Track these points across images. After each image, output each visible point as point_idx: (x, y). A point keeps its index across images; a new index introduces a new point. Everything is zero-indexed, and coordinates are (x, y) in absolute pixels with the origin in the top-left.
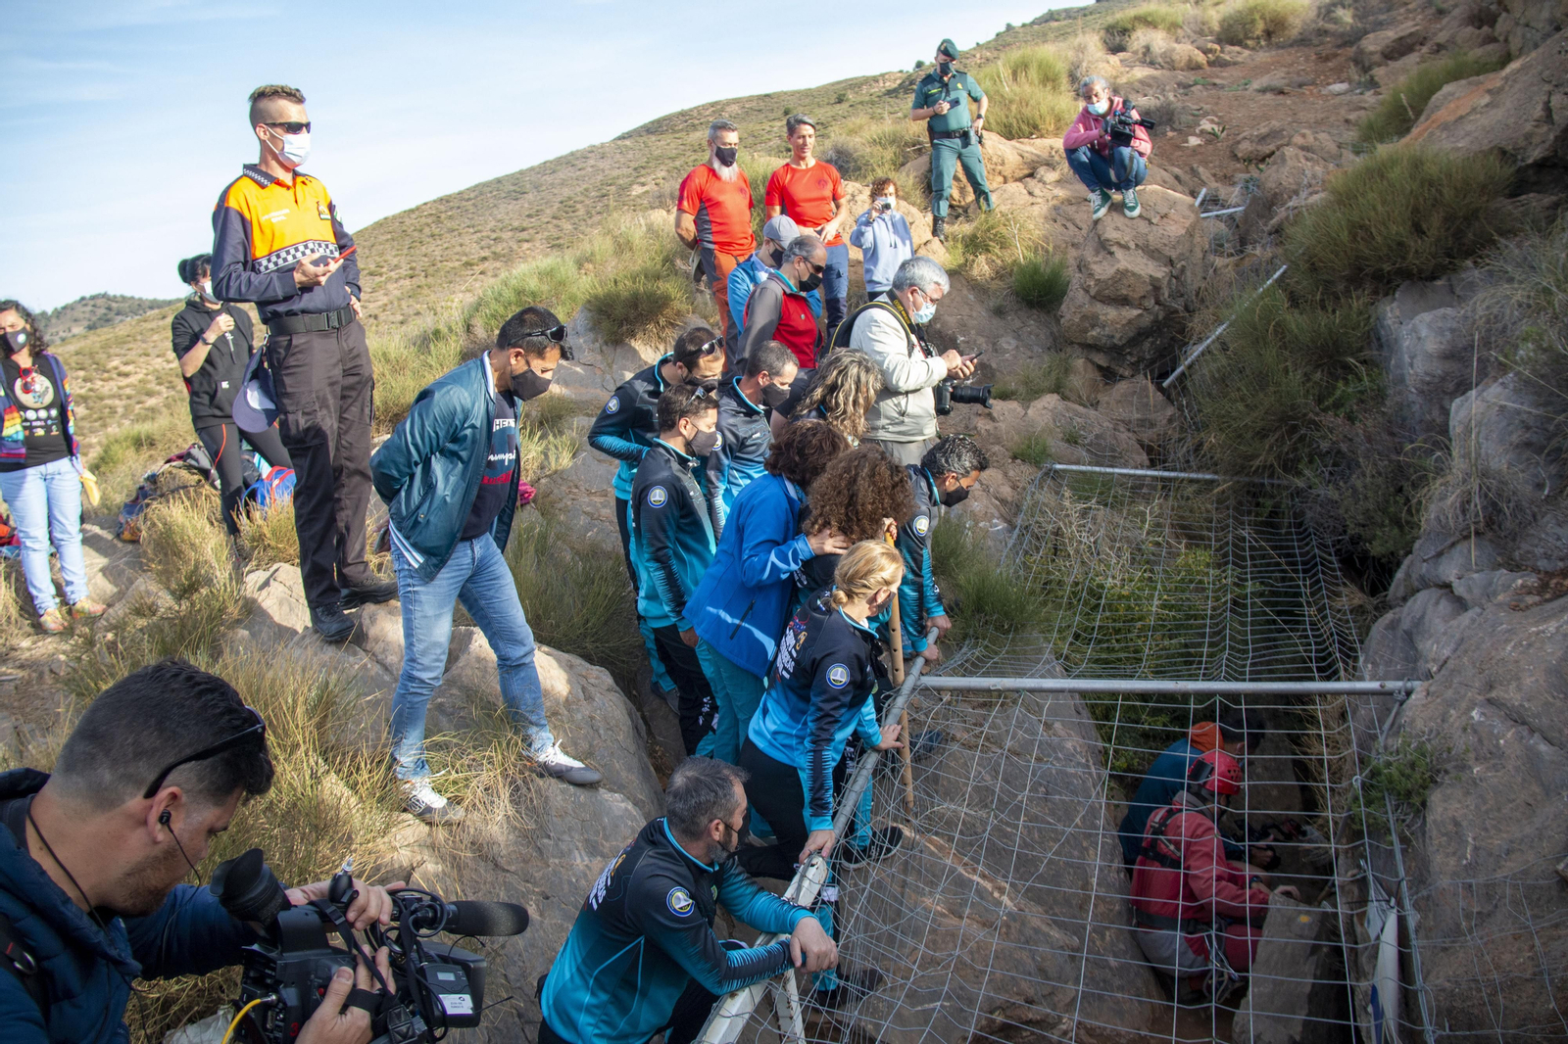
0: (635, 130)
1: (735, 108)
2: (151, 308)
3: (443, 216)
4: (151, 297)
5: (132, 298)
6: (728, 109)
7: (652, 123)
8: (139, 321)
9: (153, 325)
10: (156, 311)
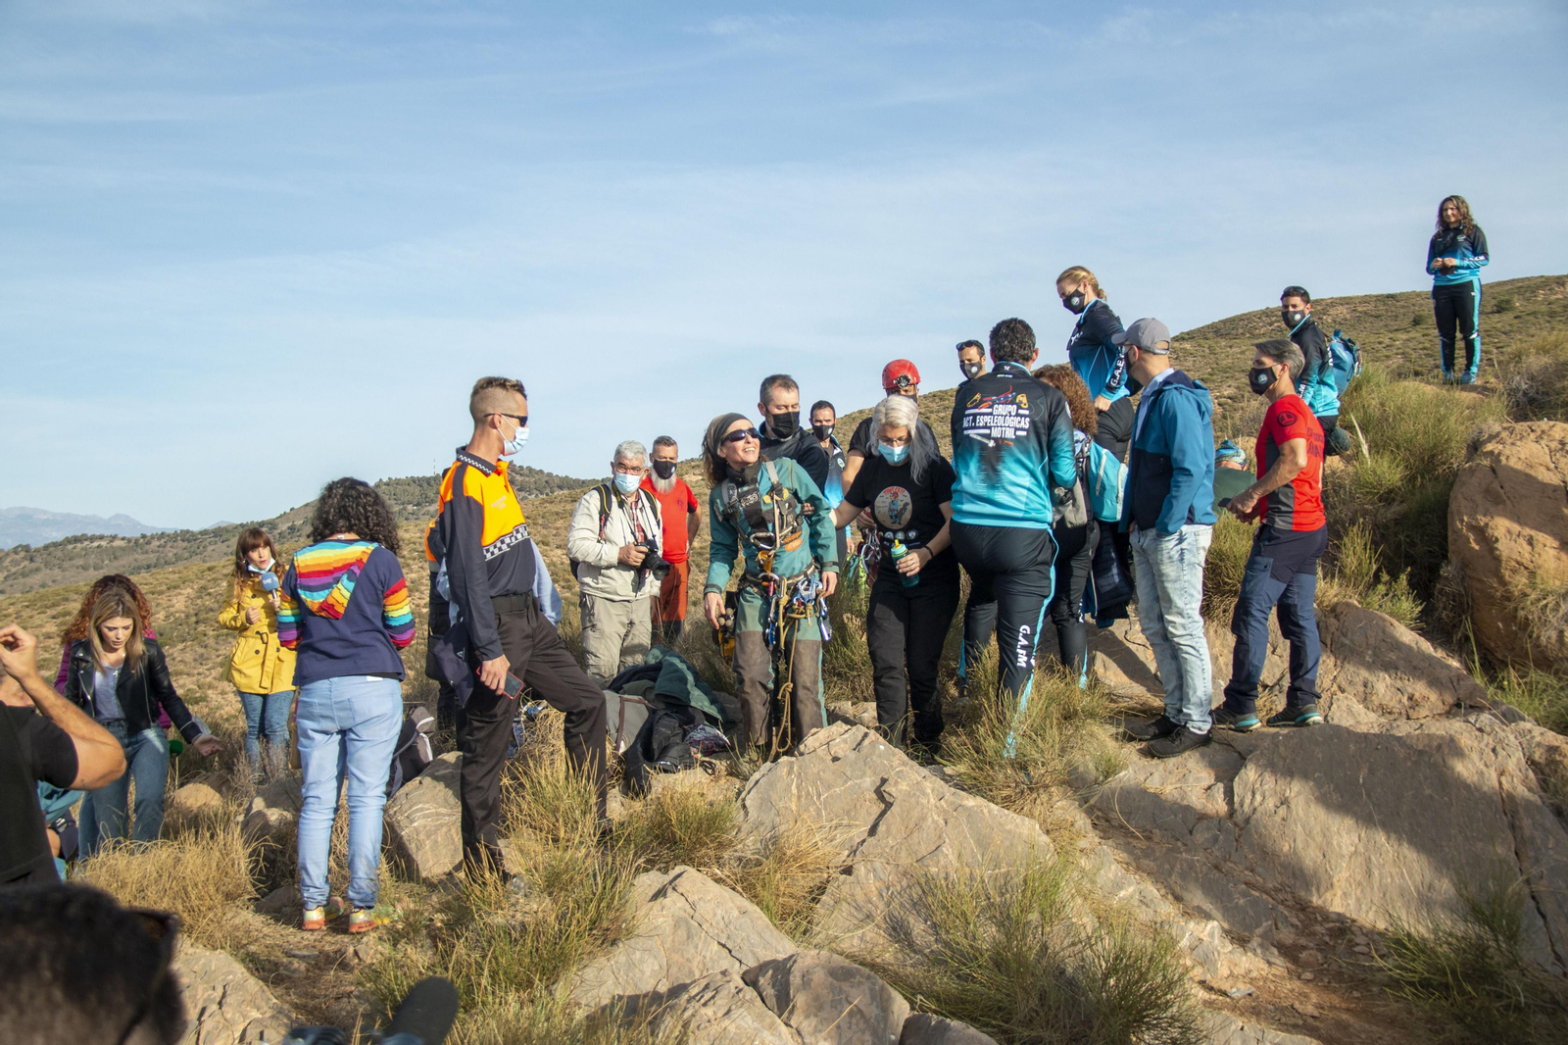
0: (1199, 330)
1: (1342, 311)
2: (561, 488)
3: (933, 416)
4: (562, 474)
5: (541, 471)
6: (1332, 312)
7: (1224, 322)
8: (545, 501)
9: (559, 508)
10: (566, 492)
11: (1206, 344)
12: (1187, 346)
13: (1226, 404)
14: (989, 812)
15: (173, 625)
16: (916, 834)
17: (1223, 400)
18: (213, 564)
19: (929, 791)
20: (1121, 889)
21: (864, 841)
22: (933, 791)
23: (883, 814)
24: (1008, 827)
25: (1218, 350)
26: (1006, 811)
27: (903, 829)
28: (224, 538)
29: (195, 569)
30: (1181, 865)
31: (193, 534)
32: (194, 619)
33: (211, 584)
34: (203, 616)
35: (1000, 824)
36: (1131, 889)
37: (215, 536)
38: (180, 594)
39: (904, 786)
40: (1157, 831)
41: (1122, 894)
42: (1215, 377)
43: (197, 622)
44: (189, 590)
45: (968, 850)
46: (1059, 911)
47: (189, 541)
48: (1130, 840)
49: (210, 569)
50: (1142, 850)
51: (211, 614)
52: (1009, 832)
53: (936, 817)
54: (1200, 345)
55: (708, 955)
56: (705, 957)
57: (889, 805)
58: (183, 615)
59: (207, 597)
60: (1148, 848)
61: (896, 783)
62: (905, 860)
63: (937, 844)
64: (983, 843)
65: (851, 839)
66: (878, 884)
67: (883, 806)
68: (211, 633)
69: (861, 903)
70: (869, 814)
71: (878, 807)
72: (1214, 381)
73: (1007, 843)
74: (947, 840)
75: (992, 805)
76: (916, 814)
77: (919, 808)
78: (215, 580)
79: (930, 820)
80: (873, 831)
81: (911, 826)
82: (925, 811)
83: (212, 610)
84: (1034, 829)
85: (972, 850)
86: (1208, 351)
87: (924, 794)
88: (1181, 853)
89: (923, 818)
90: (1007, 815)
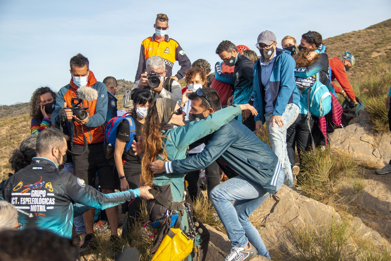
11: (380, 29)
12: (373, 30)
13: (388, 52)
14: (315, 204)
15: (2, 140)
16: (288, 212)
17: (387, 51)
18: (16, 117)
19: (292, 196)
20: (366, 233)
21: (269, 214)
22: (294, 196)
23: (275, 204)
24: (323, 209)
25: (385, 31)
26: (322, 204)
27: (283, 210)
28: (19, 108)
29: (9, 119)
30: (388, 224)
31: (8, 107)
32: (9, 137)
33: (15, 125)
34: (13, 136)
35: (320, 208)
36: (369, 233)
37: (16, 107)
38: (4, 128)
39: (283, 194)
40: (378, 211)
41: (366, 235)
42: (384, 42)
43: (11, 139)
44: (7, 127)
45: (308, 218)
46: (344, 241)
47: (6, 109)
48: (367, 215)
49: (15, 119)
50: (373, 218)
51: (16, 135)
52: (323, 211)
53: (295, 206)
54: (378, 30)
55: (215, 257)
56: (214, 257)
57: (277, 201)
58: (5, 136)
59: (14, 130)
60: (375, 218)
61: (280, 193)
62: (284, 221)
63: (296, 216)
64: (314, 215)
65: (264, 214)
66: (275, 230)
67: (275, 202)
68: (16, 142)
69: (269, 237)
70: (271, 204)
71: (273, 202)
72: (383, 44)
73: (323, 216)
74: (300, 214)
75: (316, 201)
76: (288, 204)
77: (289, 202)
78: (17, 123)
79: (293, 207)
80: (272, 211)
81: (286, 209)
82: (291, 203)
83: (16, 134)
84: (332, 210)
85: (310, 218)
86: (381, 32)
87: (291, 197)
88: (388, 220)
89: (291, 206)
90: (322, 205)
